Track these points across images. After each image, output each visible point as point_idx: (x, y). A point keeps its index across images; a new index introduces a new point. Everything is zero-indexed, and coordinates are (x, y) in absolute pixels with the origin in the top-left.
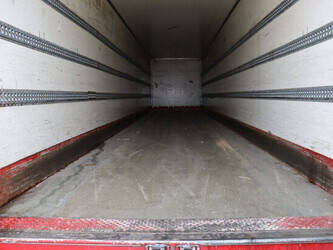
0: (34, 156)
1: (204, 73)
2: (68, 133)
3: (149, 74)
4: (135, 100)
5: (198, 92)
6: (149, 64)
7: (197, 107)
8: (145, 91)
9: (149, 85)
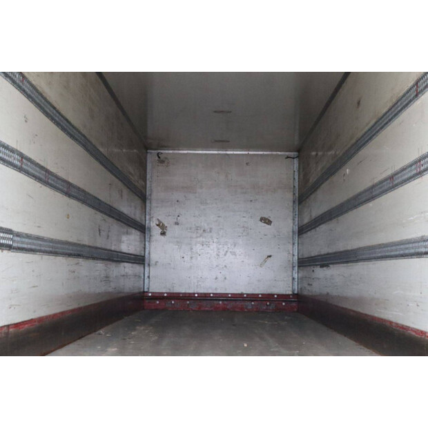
1: (303, 196)
3: (142, 196)
4: (100, 266)
6: (142, 165)
7: (283, 297)
8: (129, 243)
9: (142, 229)
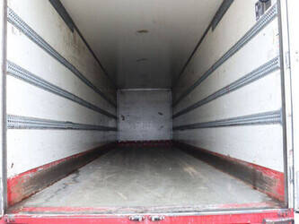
0: (35, 170)
2: (54, 156)
5: (168, 125)
9: (116, 118)
